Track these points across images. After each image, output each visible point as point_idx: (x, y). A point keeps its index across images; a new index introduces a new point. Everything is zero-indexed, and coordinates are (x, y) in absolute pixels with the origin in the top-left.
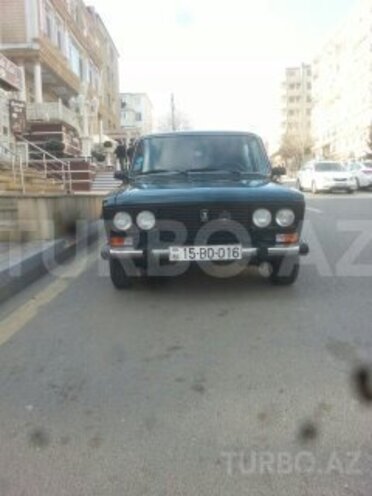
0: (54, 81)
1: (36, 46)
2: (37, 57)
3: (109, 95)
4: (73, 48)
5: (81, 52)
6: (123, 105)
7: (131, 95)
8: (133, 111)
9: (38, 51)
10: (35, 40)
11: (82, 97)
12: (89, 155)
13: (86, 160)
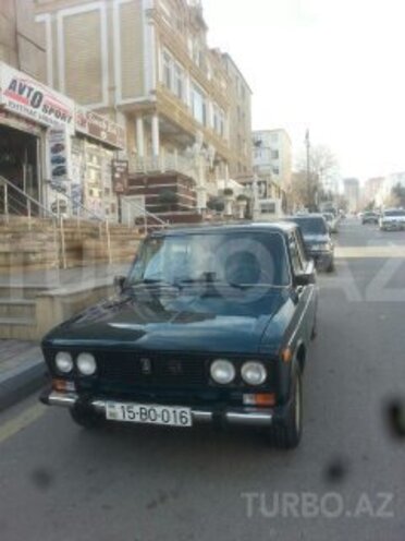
0: (174, 130)
1: (154, 98)
2: (155, 109)
3: (239, 136)
4: (196, 94)
5: (204, 97)
6: (258, 144)
7: (269, 132)
8: (269, 148)
9: (154, 103)
10: (153, 92)
11: (197, 146)
12: (204, 206)
13: (200, 212)
